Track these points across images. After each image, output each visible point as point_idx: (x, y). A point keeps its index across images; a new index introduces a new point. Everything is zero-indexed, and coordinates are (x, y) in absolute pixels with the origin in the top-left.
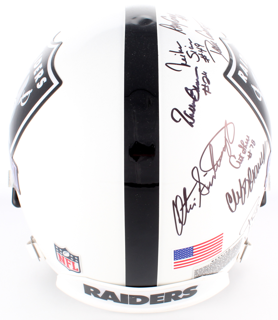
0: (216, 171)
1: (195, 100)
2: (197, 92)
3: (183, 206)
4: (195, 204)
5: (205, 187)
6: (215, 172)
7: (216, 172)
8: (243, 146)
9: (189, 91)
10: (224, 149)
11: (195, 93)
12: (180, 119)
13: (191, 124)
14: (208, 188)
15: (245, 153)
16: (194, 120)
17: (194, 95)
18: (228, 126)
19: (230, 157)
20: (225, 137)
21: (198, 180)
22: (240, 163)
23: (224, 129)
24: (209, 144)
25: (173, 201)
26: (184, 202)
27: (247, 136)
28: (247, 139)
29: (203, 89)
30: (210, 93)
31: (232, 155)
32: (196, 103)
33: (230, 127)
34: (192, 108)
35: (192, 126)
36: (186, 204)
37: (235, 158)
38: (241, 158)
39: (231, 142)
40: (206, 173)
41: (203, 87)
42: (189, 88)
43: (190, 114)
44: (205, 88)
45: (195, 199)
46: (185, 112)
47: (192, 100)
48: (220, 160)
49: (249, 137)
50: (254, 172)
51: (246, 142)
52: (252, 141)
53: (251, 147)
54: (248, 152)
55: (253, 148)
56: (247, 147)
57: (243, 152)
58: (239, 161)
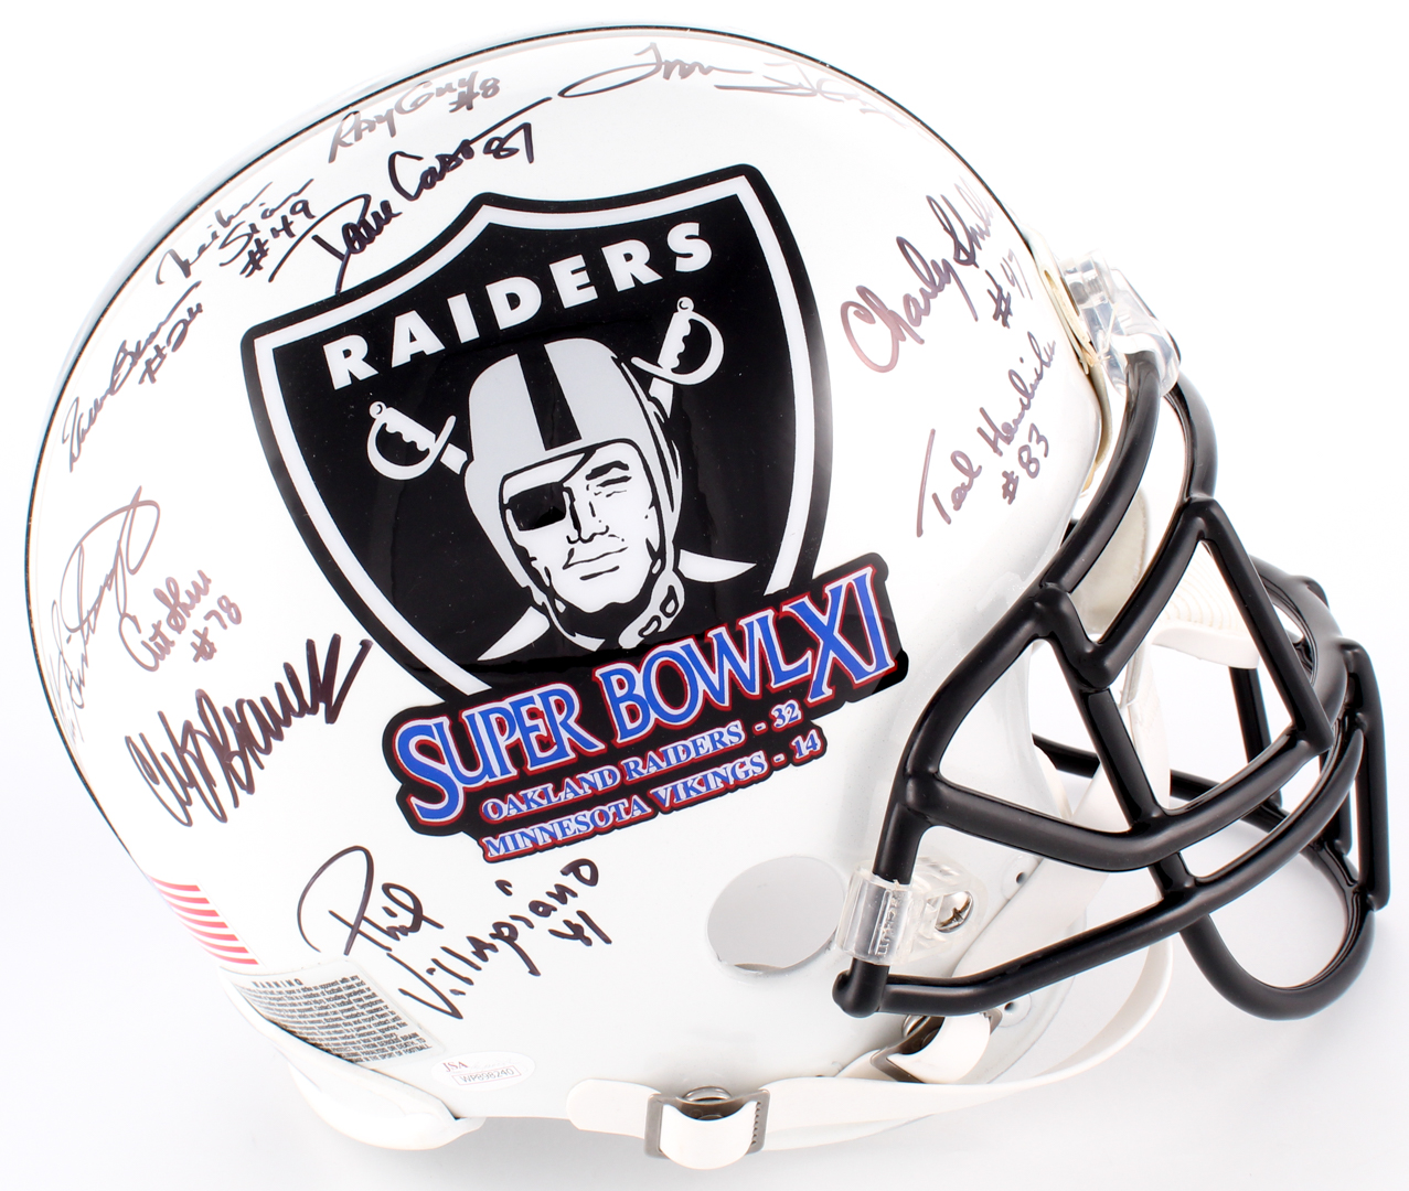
0: (87, 643)
1: (112, 387)
6: (85, 644)
7: (87, 647)
8: (172, 601)
10: (108, 582)
13: (73, 461)
14: (80, 690)
15: (179, 629)
16: (81, 451)
18: (139, 511)
19: (122, 616)
20: (119, 542)
22: (157, 656)
23: (125, 513)
24: (80, 547)
27: (201, 574)
28: (195, 584)
29: (148, 362)
31: (128, 612)
32: (108, 400)
33: (145, 515)
37: (139, 629)
38: (159, 640)
39: (132, 567)
41: (153, 355)
47: (109, 386)
48: (96, 608)
49: (209, 581)
50: (238, 721)
51: (188, 593)
52: (224, 603)
53: (213, 618)
54: (196, 632)
55: (225, 627)
56: (191, 611)
57: (173, 622)
58: (152, 644)
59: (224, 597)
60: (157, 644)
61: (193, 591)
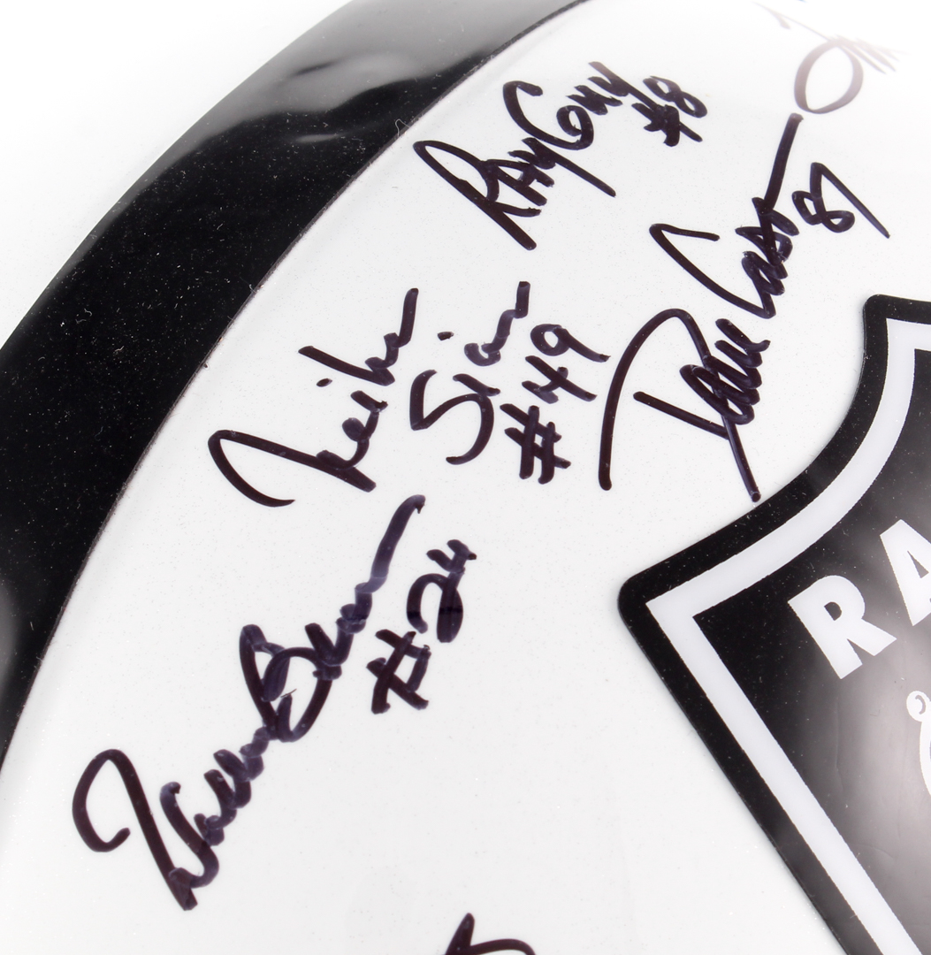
1: (276, 725)
2: (316, 674)
9: (263, 661)
11: (301, 679)
12: (123, 836)
13: (183, 888)
16: (211, 864)
17: (286, 691)
29: (375, 666)
30: (419, 703)
32: (276, 751)
34: (229, 780)
35: (188, 902)
41: (385, 651)
42: (271, 637)
43: (199, 819)
44: (395, 660)
46: (170, 794)
47: (255, 721)
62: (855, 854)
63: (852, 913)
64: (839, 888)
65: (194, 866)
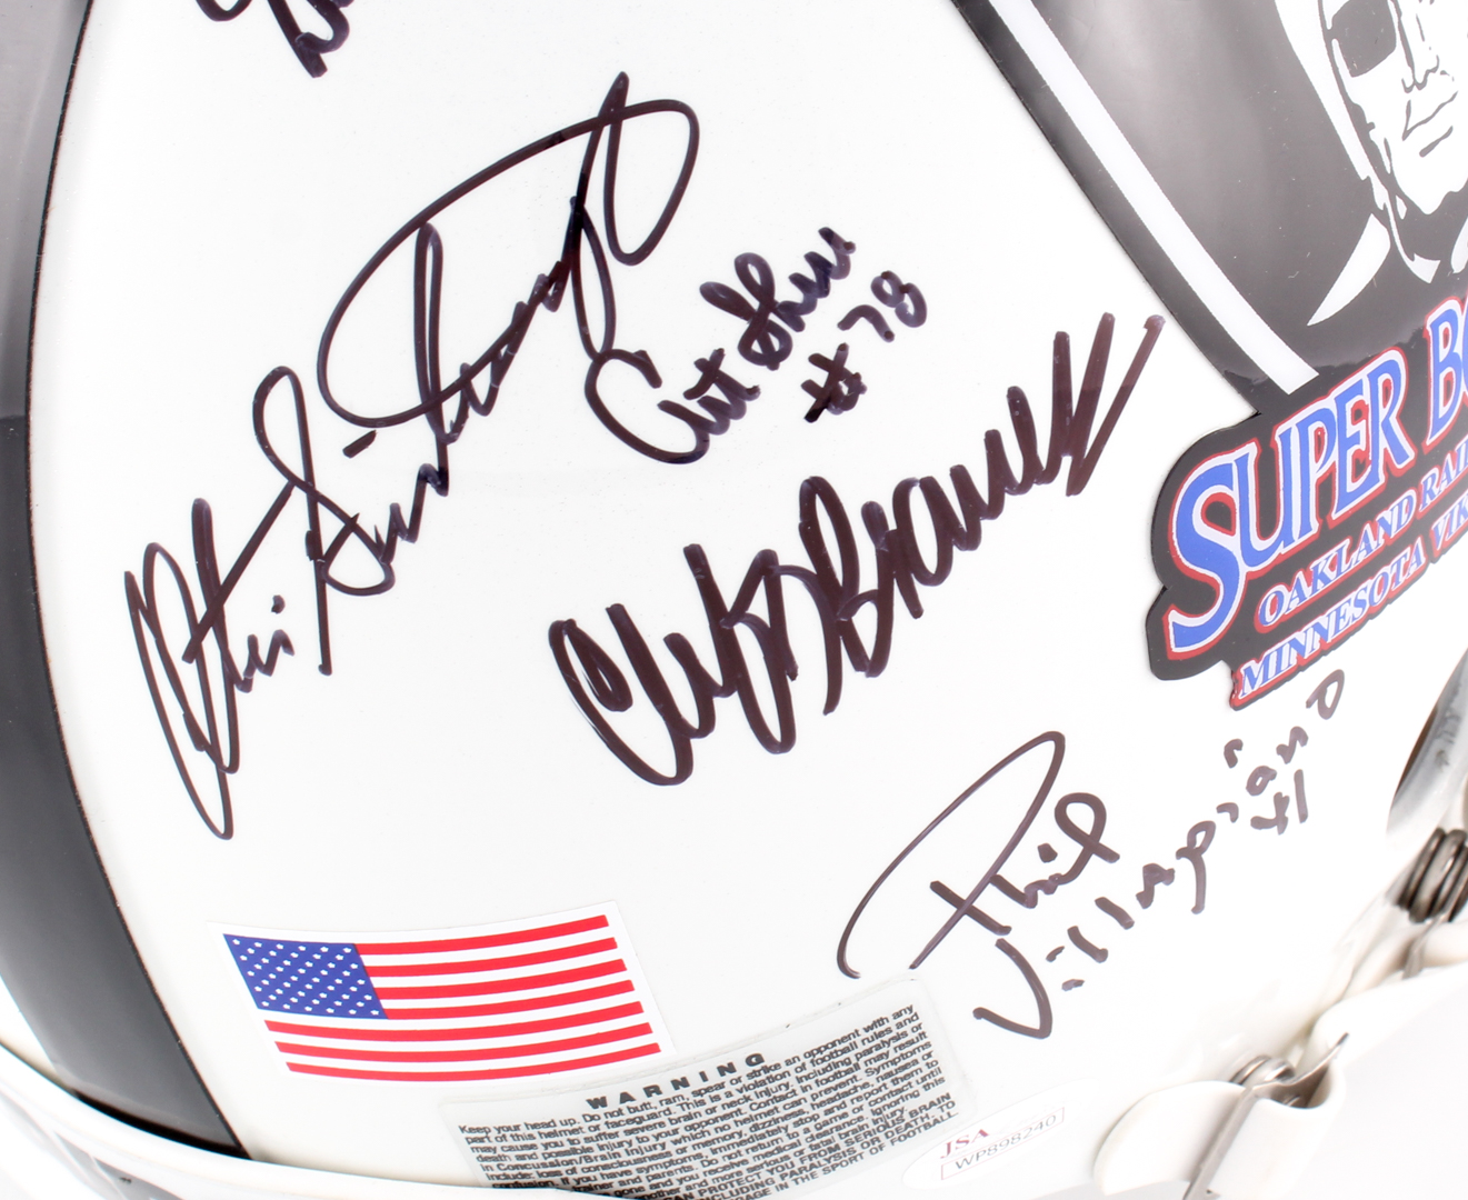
0: (452, 438)
3: (198, 631)
4: (281, 642)
5: (353, 538)
6: (443, 442)
7: (451, 448)
8: (755, 303)
10: (549, 289)
13: (311, 53)
14: (383, 551)
15: (772, 359)
16: (340, 26)
18: (628, 125)
19: (599, 360)
20: (579, 202)
21: (299, 471)
22: (702, 429)
23: (585, 138)
24: (421, 228)
25: (129, 578)
26: (201, 609)
27: (828, 235)
28: (814, 260)
31: (617, 345)
33: (649, 136)
35: (315, 67)
36: (215, 619)
37: (654, 379)
38: (714, 392)
39: (629, 244)
40: (365, 431)
45: (278, 606)
48: (499, 358)
49: (850, 247)
50: (892, 525)
51: (797, 280)
52: (887, 287)
53: (863, 324)
54: (817, 360)
55: (888, 336)
56: (804, 318)
57: (756, 347)
58: (693, 406)
59: (887, 276)
60: (709, 404)
61: (809, 273)
62: (1046, 21)
63: (1044, 82)
64: (1029, 55)
65: (322, 29)
